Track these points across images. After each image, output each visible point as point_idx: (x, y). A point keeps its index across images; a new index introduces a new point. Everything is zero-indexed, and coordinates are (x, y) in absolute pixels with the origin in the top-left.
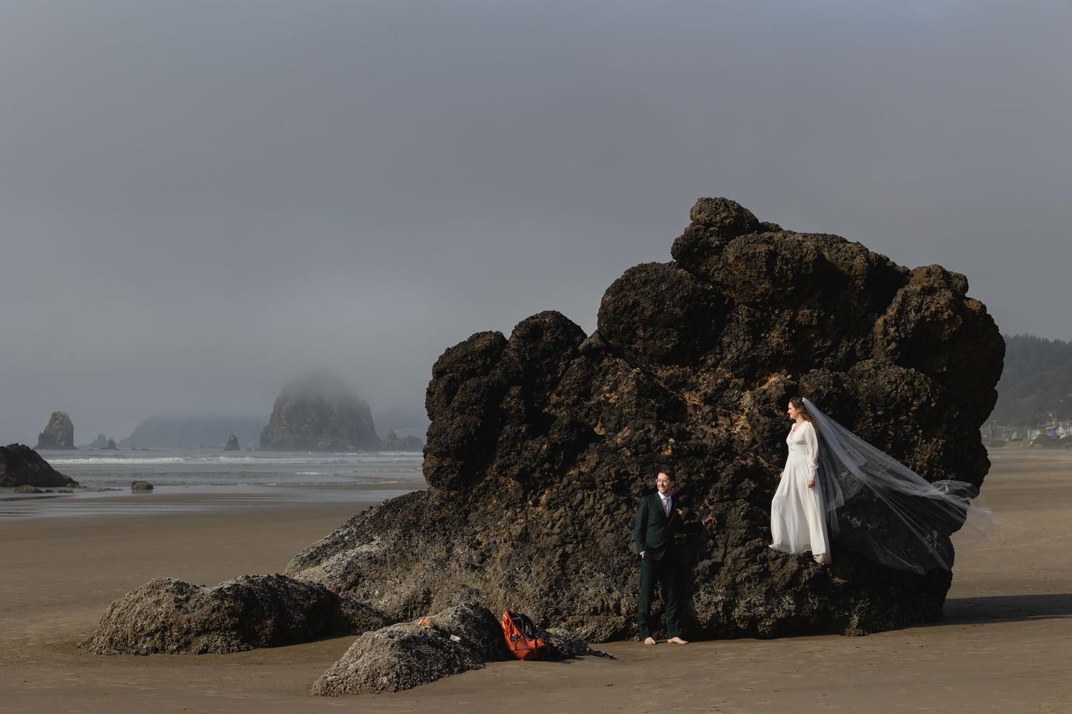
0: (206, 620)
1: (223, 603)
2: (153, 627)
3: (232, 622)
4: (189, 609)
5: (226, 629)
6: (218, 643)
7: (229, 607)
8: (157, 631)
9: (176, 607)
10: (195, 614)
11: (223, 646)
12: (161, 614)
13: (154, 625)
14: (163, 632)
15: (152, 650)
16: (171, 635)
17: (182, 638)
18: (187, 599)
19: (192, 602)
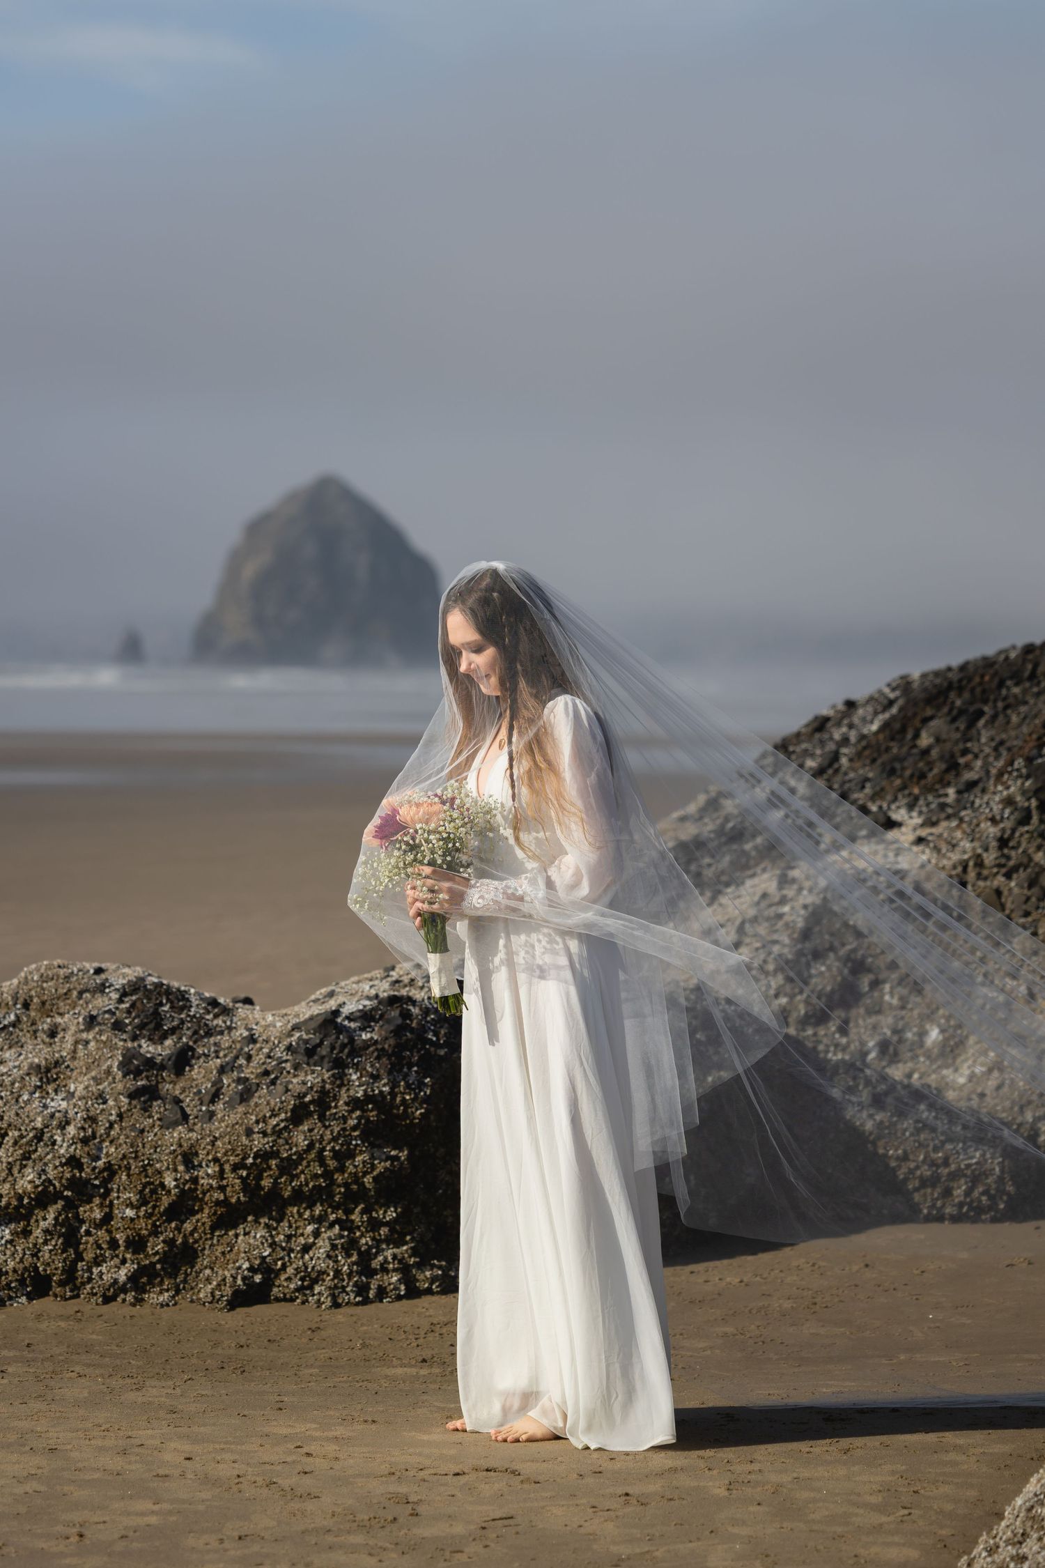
0: (264, 1156)
1: (340, 1080)
2: (27, 1180)
3: (381, 1167)
4: (188, 1101)
5: (355, 1195)
6: (318, 1257)
7: (368, 1098)
8: (43, 1198)
9: (132, 1096)
10: (217, 1127)
11: (338, 1273)
12: (63, 1126)
13: (30, 1175)
14: (70, 1205)
15: (22, 1282)
16: (108, 1218)
17: (155, 1232)
18: (182, 1060)
19: (201, 1074)
